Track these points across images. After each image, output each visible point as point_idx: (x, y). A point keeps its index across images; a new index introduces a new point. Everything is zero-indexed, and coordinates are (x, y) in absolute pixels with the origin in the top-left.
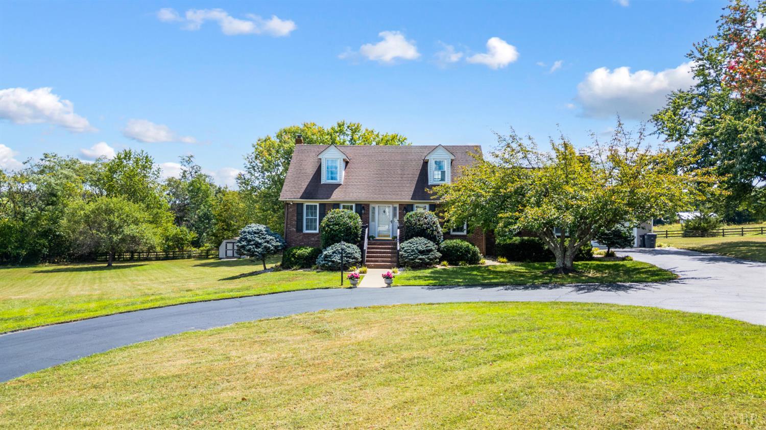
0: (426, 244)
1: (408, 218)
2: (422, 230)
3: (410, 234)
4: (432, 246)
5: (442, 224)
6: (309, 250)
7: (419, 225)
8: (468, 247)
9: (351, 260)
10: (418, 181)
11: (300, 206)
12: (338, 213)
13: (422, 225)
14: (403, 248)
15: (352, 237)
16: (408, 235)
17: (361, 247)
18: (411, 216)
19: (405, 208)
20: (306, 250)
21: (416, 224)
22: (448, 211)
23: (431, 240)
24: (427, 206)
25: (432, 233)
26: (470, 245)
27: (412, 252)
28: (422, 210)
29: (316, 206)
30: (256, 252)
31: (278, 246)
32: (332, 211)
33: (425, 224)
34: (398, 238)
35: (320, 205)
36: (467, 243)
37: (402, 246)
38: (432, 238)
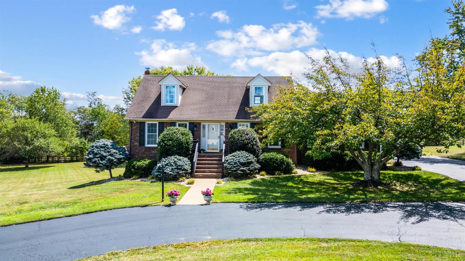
0: (247, 157)
1: (232, 135)
2: (243, 144)
3: (233, 148)
4: (251, 158)
5: (261, 140)
6: (147, 162)
7: (241, 140)
8: (283, 159)
9: (181, 172)
10: (241, 104)
11: (142, 124)
12: (172, 130)
13: (244, 140)
14: (227, 160)
15: (184, 150)
16: (232, 149)
17: (191, 159)
18: (235, 133)
19: (230, 126)
20: (145, 162)
21: (239, 139)
22: (266, 128)
23: (251, 154)
24: (249, 124)
25: (253, 147)
26: (285, 157)
27: (235, 164)
28: (244, 127)
29: (156, 124)
30: (101, 164)
31: (121, 159)
32: (168, 128)
33: (246, 140)
34: (223, 151)
35: (159, 123)
36: (282, 156)
37: (227, 159)
38: (252, 151)
